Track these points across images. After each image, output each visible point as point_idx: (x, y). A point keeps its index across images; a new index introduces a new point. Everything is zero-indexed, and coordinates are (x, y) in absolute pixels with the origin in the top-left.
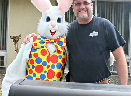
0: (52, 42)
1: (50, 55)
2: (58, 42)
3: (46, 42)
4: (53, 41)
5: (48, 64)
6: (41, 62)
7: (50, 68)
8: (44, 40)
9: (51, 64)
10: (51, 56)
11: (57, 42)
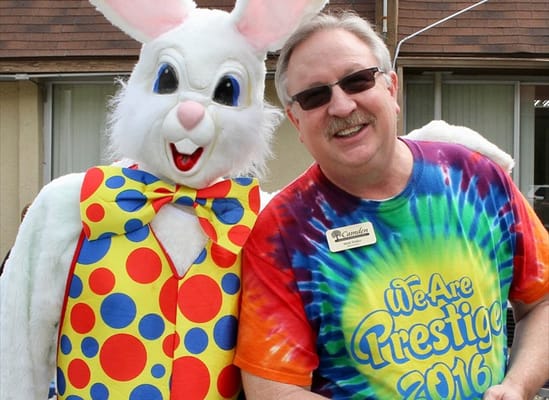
0: (185, 203)
1: (176, 277)
2: (216, 200)
3: (155, 201)
4: (193, 196)
5: (169, 329)
6: (134, 317)
7: (182, 351)
8: (140, 190)
9: (183, 325)
10: (181, 282)
11: (209, 203)
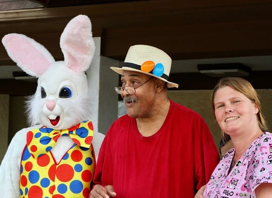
1: (56, 164)
5: (52, 183)
6: (38, 179)
7: (56, 192)
10: (57, 166)
